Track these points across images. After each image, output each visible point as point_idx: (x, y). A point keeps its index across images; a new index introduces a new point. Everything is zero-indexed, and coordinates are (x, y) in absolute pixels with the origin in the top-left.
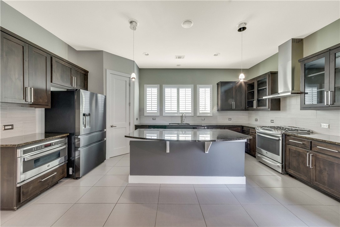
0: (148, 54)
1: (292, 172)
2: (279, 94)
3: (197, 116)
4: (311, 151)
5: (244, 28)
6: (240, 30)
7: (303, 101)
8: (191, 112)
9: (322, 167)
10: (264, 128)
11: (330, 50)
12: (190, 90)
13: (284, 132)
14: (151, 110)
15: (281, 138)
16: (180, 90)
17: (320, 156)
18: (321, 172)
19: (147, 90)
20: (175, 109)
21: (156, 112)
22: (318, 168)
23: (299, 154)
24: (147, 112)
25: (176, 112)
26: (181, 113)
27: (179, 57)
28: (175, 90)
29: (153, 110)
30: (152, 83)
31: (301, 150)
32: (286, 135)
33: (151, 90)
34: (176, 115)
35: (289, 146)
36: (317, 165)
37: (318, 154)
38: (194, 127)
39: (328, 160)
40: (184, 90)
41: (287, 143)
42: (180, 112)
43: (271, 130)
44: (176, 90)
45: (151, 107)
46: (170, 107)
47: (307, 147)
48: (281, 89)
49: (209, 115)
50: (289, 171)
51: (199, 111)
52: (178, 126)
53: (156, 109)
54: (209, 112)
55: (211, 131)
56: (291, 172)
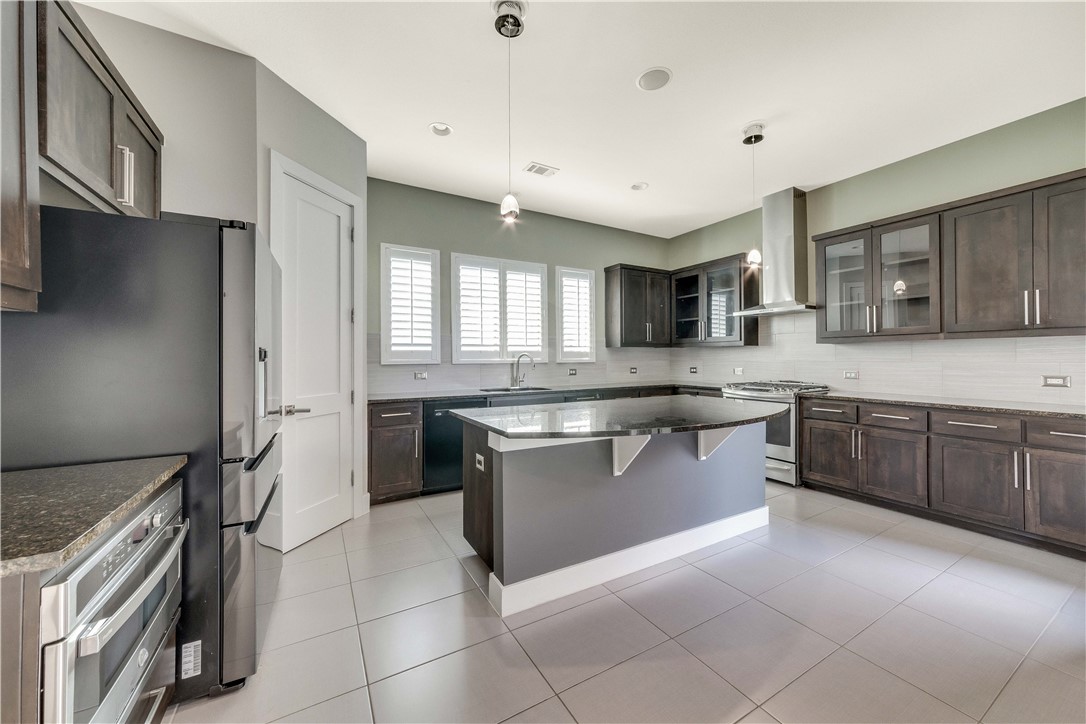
0: (446, 132)
1: (818, 478)
2: (763, 307)
3: (558, 361)
4: (857, 426)
5: (758, 138)
6: (748, 141)
7: (822, 325)
8: (539, 349)
9: (879, 453)
10: (743, 386)
11: (872, 227)
12: (539, 279)
13: (796, 390)
14: (408, 341)
15: (793, 407)
16: (509, 276)
17: (876, 432)
18: (877, 463)
19: (393, 264)
20: (492, 339)
21: (429, 348)
22: (871, 458)
23: (832, 437)
24: (394, 348)
25: (498, 349)
26: (513, 354)
27: (541, 171)
28: (491, 276)
29: (416, 341)
30: (415, 240)
31: (835, 426)
32: (800, 398)
33: (408, 266)
34: (497, 360)
35: (808, 423)
36: (871, 451)
37: (872, 429)
38: (566, 395)
39: (893, 437)
40: (521, 276)
41: (805, 414)
42: (510, 349)
43: (767, 391)
44: (497, 275)
45: (409, 333)
46: (477, 332)
47: (851, 419)
48: (767, 297)
49: (586, 359)
50: (811, 477)
51: (562, 348)
52: (504, 395)
53: (429, 341)
54: (588, 350)
55: (592, 407)
56: (815, 477)
